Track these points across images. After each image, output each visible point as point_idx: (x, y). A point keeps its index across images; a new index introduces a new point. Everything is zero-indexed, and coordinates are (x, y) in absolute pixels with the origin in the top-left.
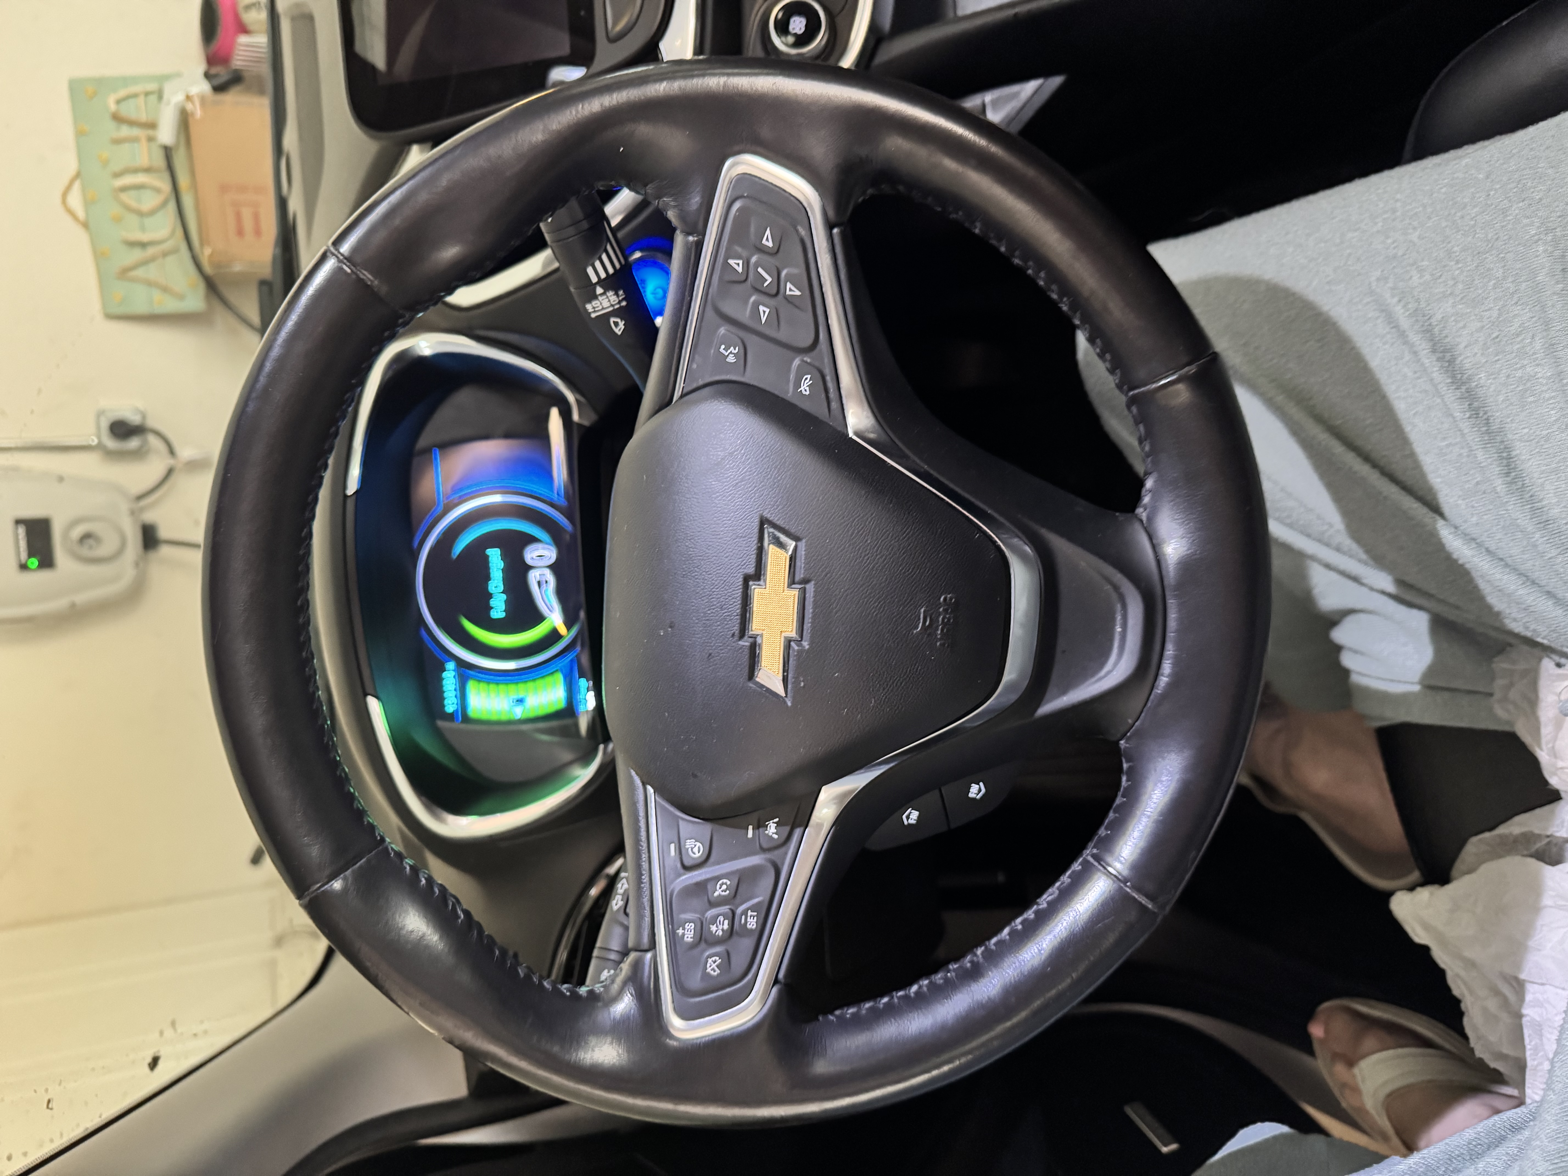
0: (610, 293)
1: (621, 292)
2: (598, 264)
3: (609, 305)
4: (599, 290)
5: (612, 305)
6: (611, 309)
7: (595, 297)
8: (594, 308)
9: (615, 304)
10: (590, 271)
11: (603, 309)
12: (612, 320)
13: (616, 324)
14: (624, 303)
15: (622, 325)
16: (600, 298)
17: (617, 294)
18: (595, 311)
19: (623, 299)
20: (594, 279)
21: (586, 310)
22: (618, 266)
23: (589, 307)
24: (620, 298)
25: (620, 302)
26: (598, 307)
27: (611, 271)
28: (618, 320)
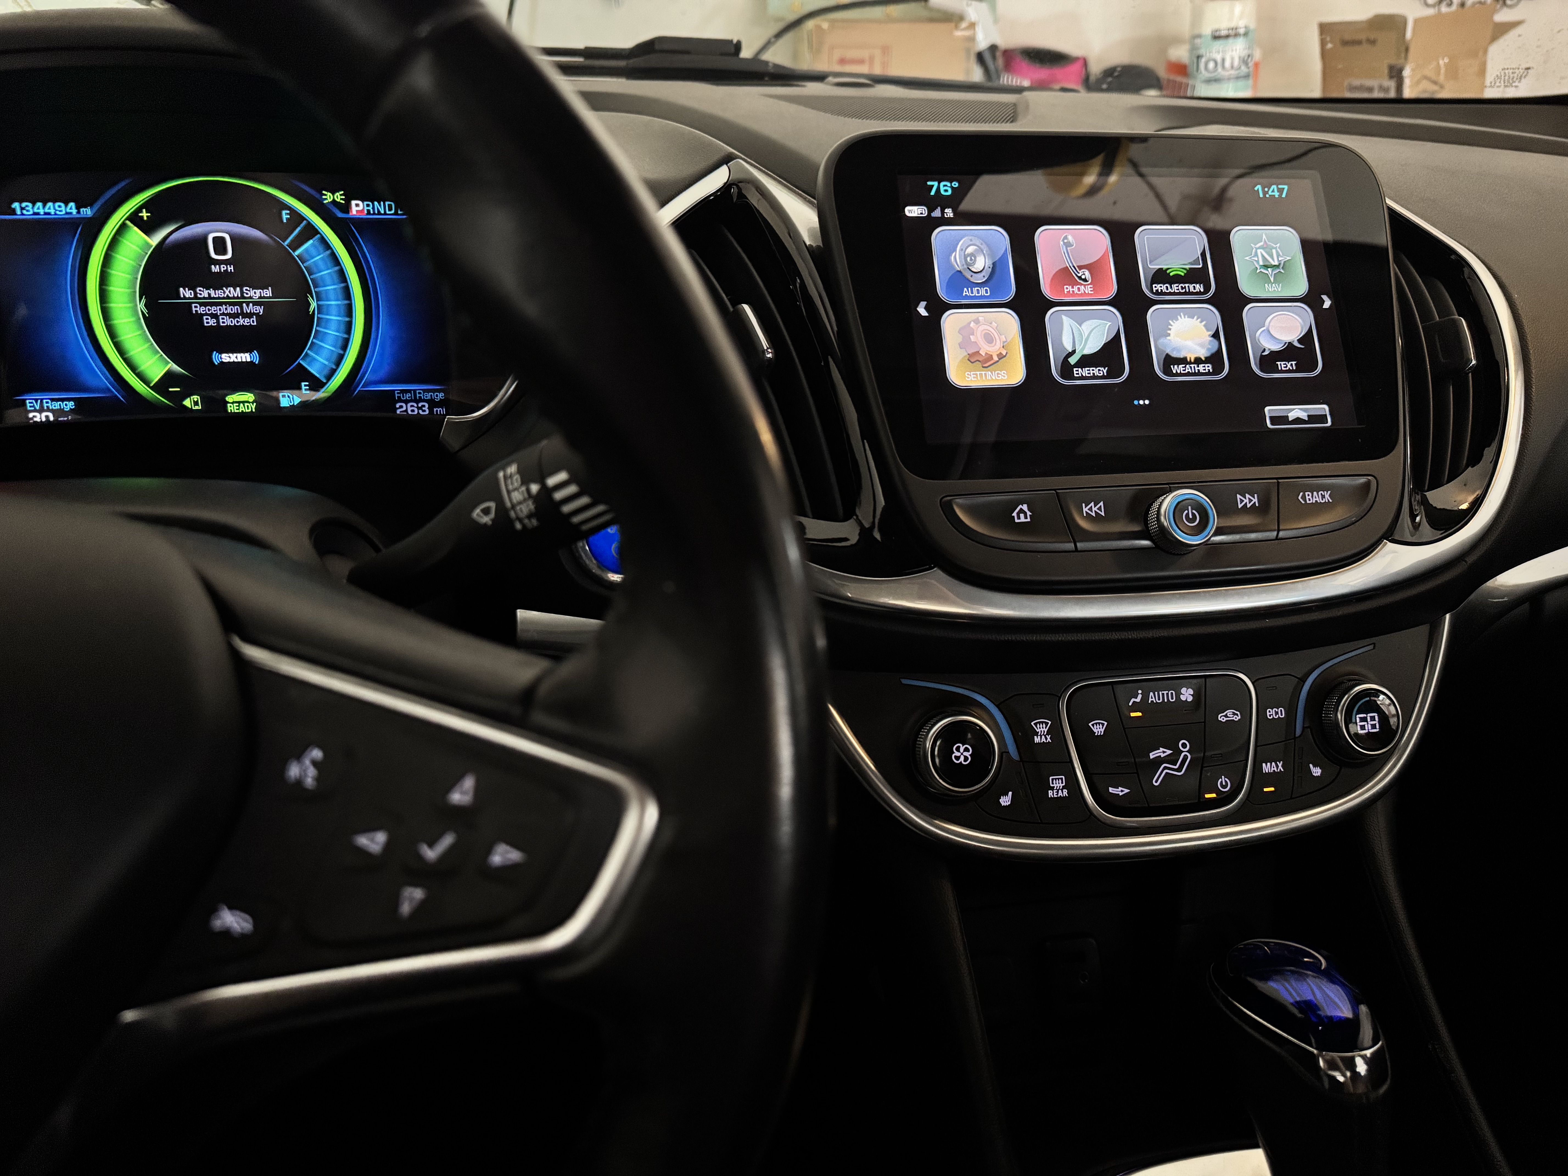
0: (530, 506)
1: (534, 522)
2: (572, 489)
3: (515, 501)
4: (535, 488)
5: (513, 507)
6: (508, 504)
7: (526, 481)
8: (511, 476)
9: (515, 512)
10: (562, 476)
11: (509, 492)
12: (492, 505)
13: (486, 511)
14: (518, 526)
15: (486, 520)
16: (523, 489)
17: (530, 516)
18: (505, 477)
19: (524, 526)
20: (551, 481)
21: (509, 464)
22: (576, 520)
23: (512, 469)
24: (526, 521)
25: (520, 520)
26: (512, 484)
27: (567, 509)
28: (492, 515)
